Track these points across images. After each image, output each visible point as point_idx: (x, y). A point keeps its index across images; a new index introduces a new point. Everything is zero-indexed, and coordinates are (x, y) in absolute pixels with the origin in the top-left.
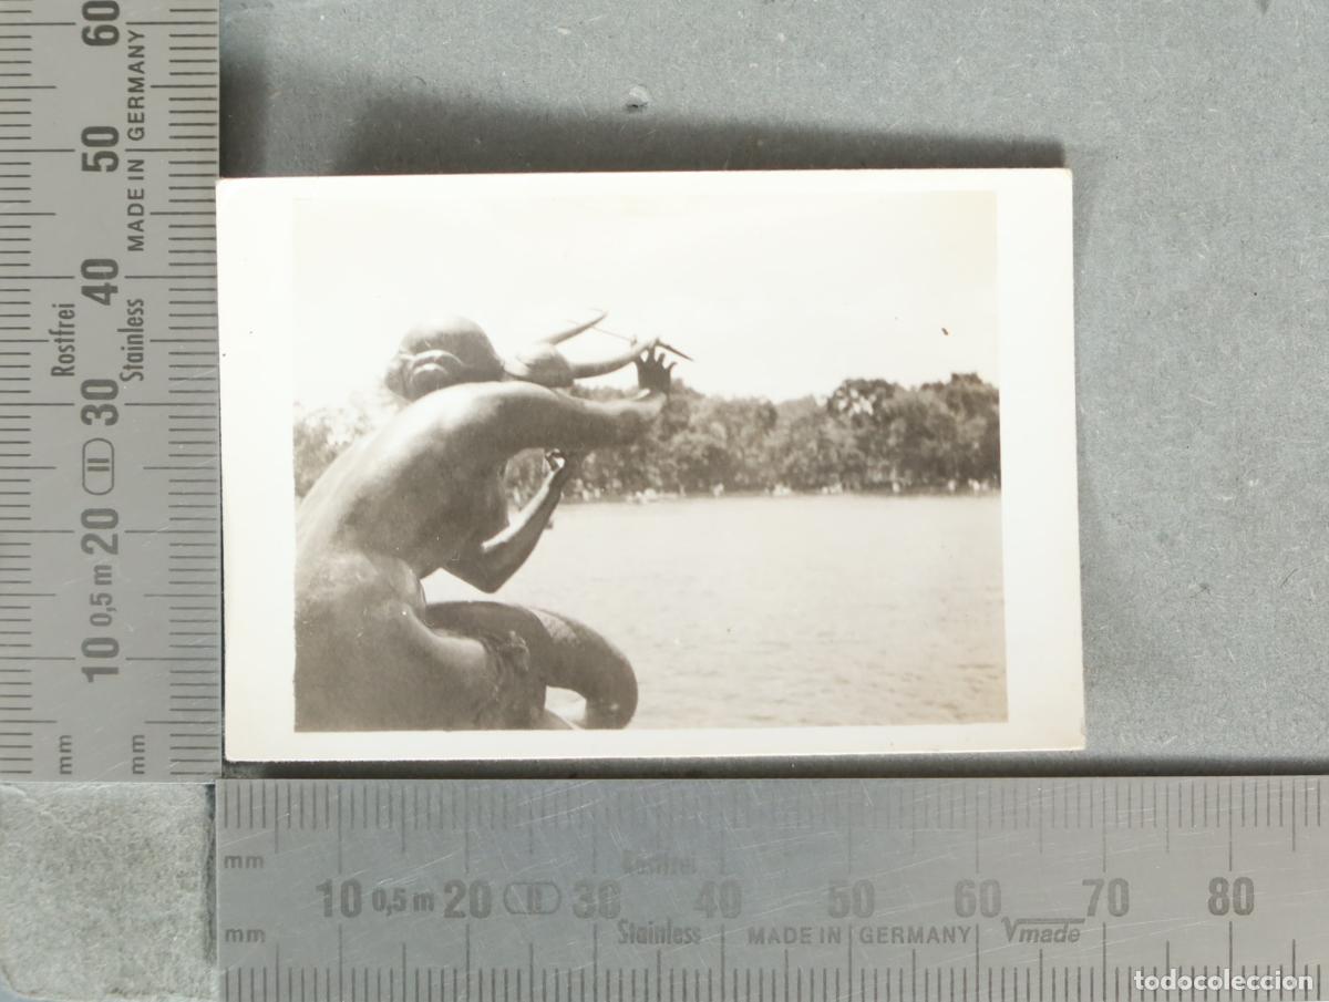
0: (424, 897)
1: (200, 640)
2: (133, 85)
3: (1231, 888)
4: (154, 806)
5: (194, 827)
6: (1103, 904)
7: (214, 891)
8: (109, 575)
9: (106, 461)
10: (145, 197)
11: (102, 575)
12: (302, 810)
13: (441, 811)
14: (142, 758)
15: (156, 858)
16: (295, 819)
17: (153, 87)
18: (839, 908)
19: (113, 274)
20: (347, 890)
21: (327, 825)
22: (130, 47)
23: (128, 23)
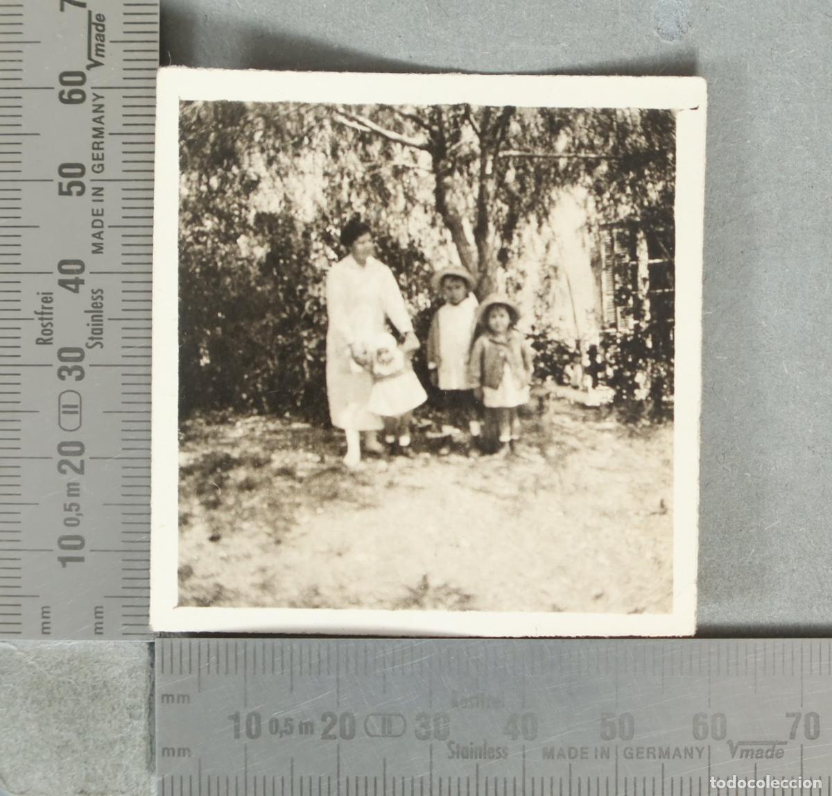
0: (306, 724)
1: (143, 537)
2: (96, 133)
4: (110, 658)
5: (139, 673)
6: (801, 730)
7: (154, 719)
8: (78, 490)
9: (76, 406)
10: (105, 213)
11: (73, 490)
12: (218, 662)
13: (319, 662)
14: (102, 623)
15: (112, 696)
16: (213, 668)
17: (110, 134)
18: (608, 734)
19: (82, 270)
20: (251, 720)
21: (236, 673)
22: (94, 105)
23: (92, 88)
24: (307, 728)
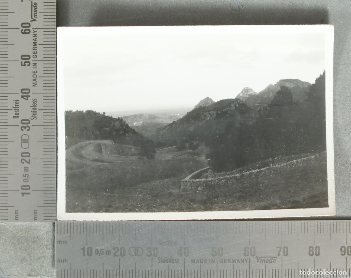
0: (108, 251)
1: (51, 186)
2: (34, 44)
3: (314, 249)
4: (39, 228)
5: (50, 233)
6: (282, 253)
7: (55, 250)
8: (28, 169)
9: (27, 140)
10: (37, 72)
11: (26, 169)
12: (77, 229)
13: (113, 230)
14: (36, 216)
15: (40, 242)
16: (75, 231)
17: (39, 45)
18: (214, 254)
19: (29, 92)
20: (89, 250)
21: (84, 233)
22: (33, 35)
23: (33, 28)
24: (108, 252)
